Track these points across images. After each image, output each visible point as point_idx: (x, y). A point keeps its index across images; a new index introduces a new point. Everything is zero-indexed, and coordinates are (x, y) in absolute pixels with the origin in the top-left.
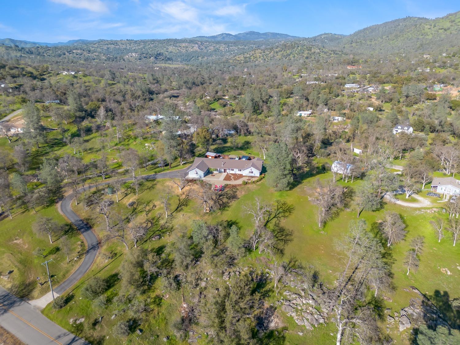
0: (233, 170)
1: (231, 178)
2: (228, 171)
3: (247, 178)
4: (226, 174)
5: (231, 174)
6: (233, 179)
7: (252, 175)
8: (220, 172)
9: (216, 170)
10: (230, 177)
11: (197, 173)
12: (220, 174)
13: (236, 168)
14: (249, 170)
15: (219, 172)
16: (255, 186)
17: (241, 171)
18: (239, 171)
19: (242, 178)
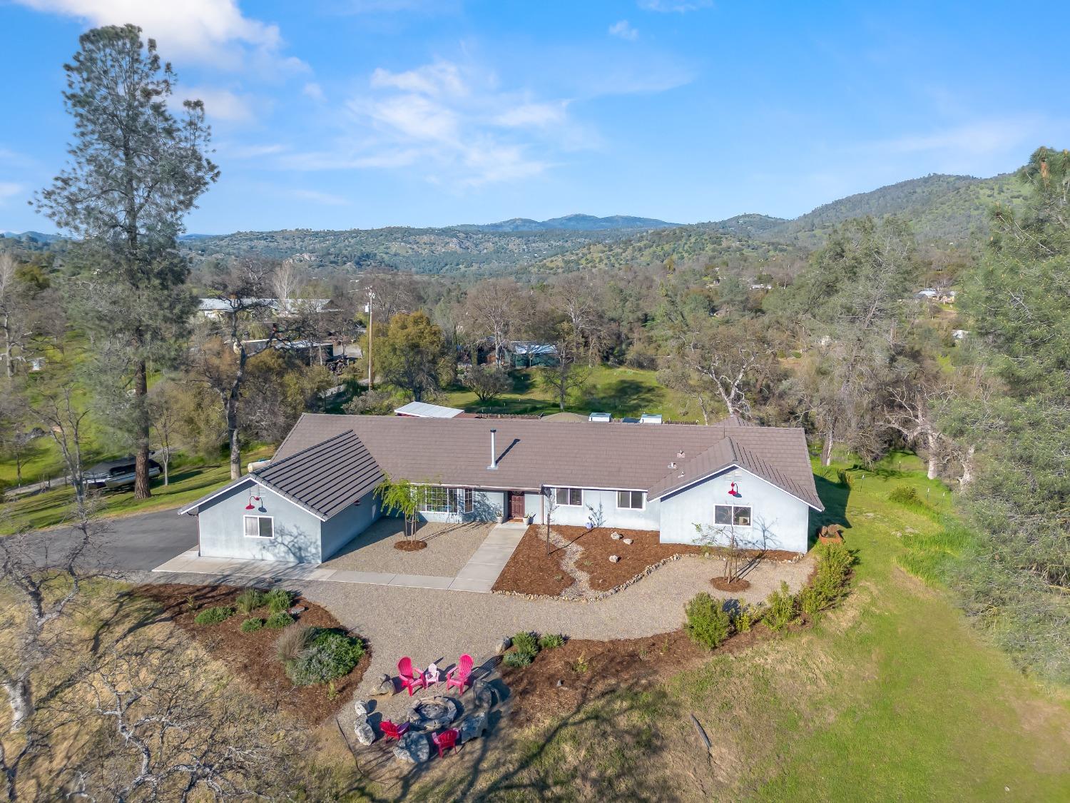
0: (575, 497)
1: (569, 564)
2: (533, 506)
3: (718, 567)
4: (518, 528)
5: (560, 529)
6: (583, 577)
7: (748, 535)
8: (476, 516)
9: (444, 498)
10: (556, 553)
11: (265, 527)
12: (475, 532)
13: (600, 483)
14: (716, 493)
15: (469, 518)
16: (824, 660)
17: (637, 503)
18: (623, 503)
19: (663, 569)
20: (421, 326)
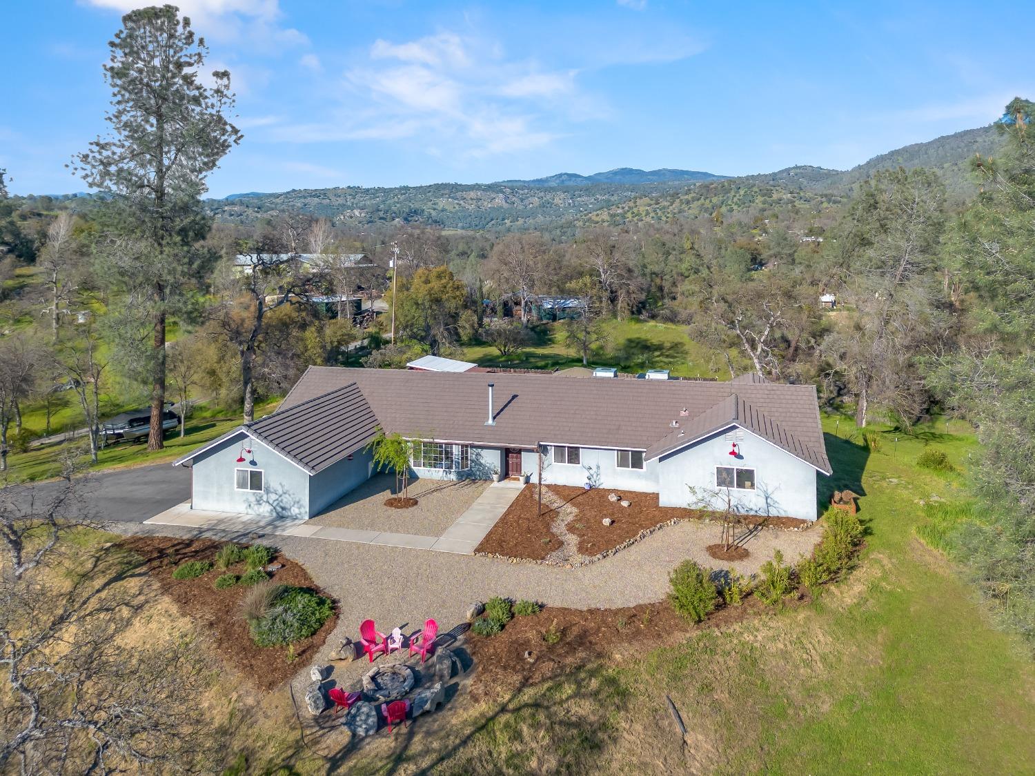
0: (574, 456)
1: (559, 528)
2: (529, 463)
3: (713, 533)
4: (515, 486)
5: (554, 488)
6: (572, 540)
7: (749, 500)
8: (471, 475)
9: (438, 456)
10: (548, 514)
11: (255, 481)
13: (600, 441)
14: (716, 454)
15: (462, 476)
17: (637, 462)
18: (622, 463)
19: (659, 534)
20: (444, 281)
